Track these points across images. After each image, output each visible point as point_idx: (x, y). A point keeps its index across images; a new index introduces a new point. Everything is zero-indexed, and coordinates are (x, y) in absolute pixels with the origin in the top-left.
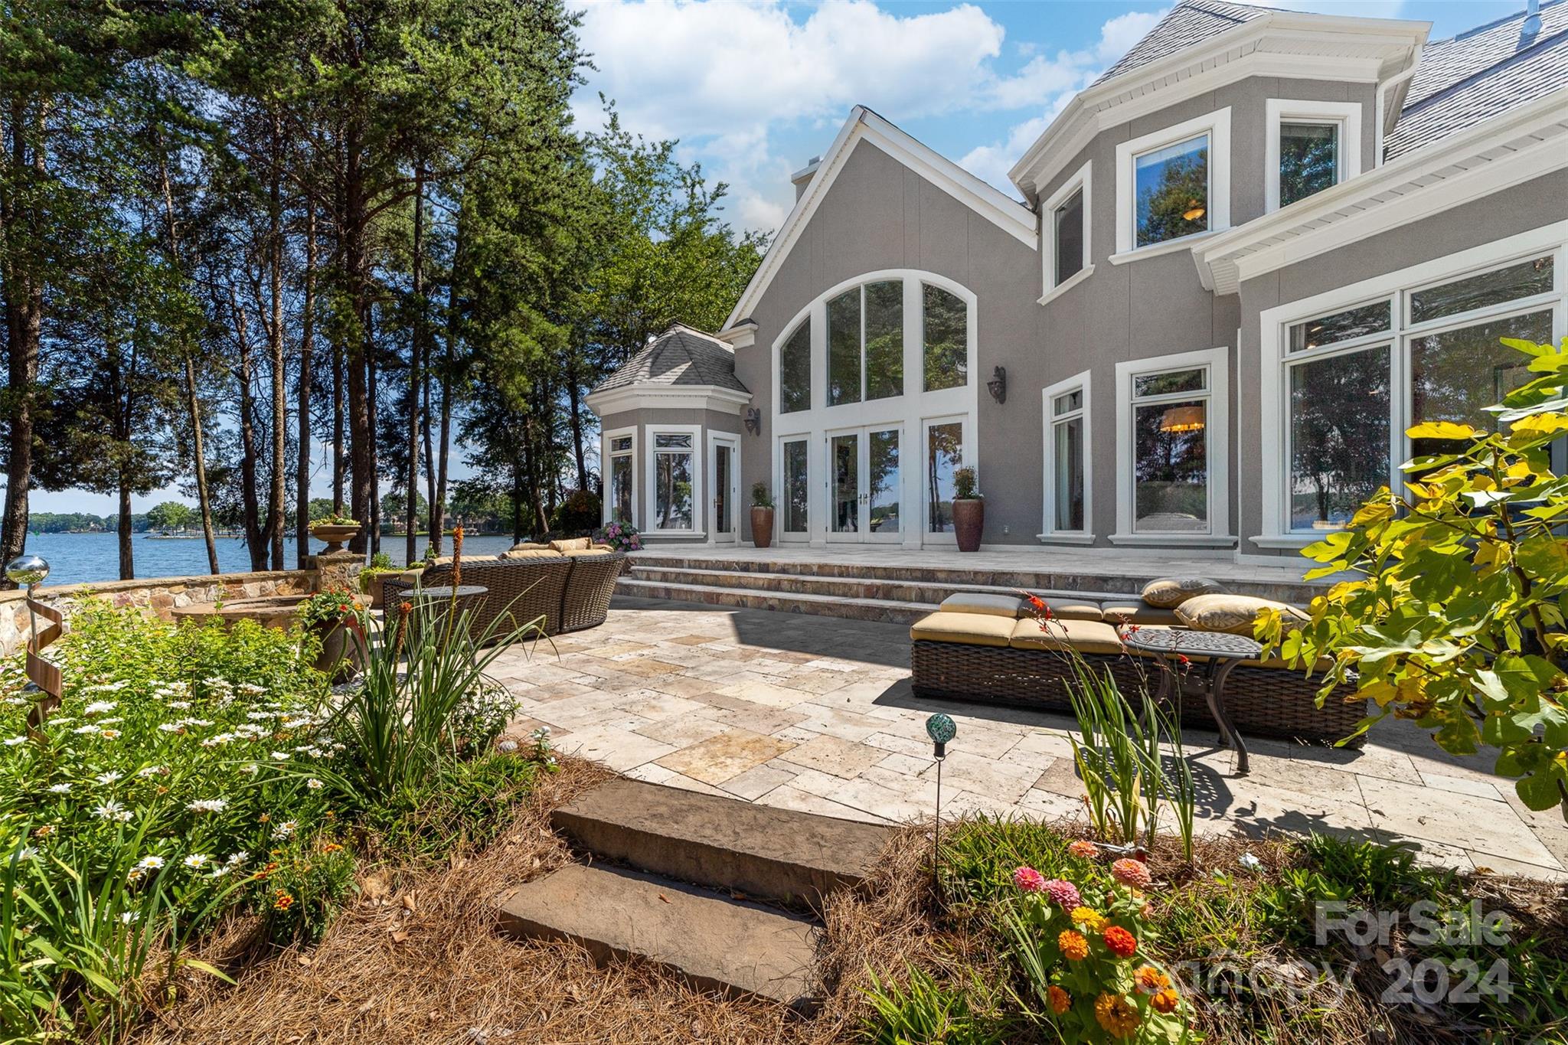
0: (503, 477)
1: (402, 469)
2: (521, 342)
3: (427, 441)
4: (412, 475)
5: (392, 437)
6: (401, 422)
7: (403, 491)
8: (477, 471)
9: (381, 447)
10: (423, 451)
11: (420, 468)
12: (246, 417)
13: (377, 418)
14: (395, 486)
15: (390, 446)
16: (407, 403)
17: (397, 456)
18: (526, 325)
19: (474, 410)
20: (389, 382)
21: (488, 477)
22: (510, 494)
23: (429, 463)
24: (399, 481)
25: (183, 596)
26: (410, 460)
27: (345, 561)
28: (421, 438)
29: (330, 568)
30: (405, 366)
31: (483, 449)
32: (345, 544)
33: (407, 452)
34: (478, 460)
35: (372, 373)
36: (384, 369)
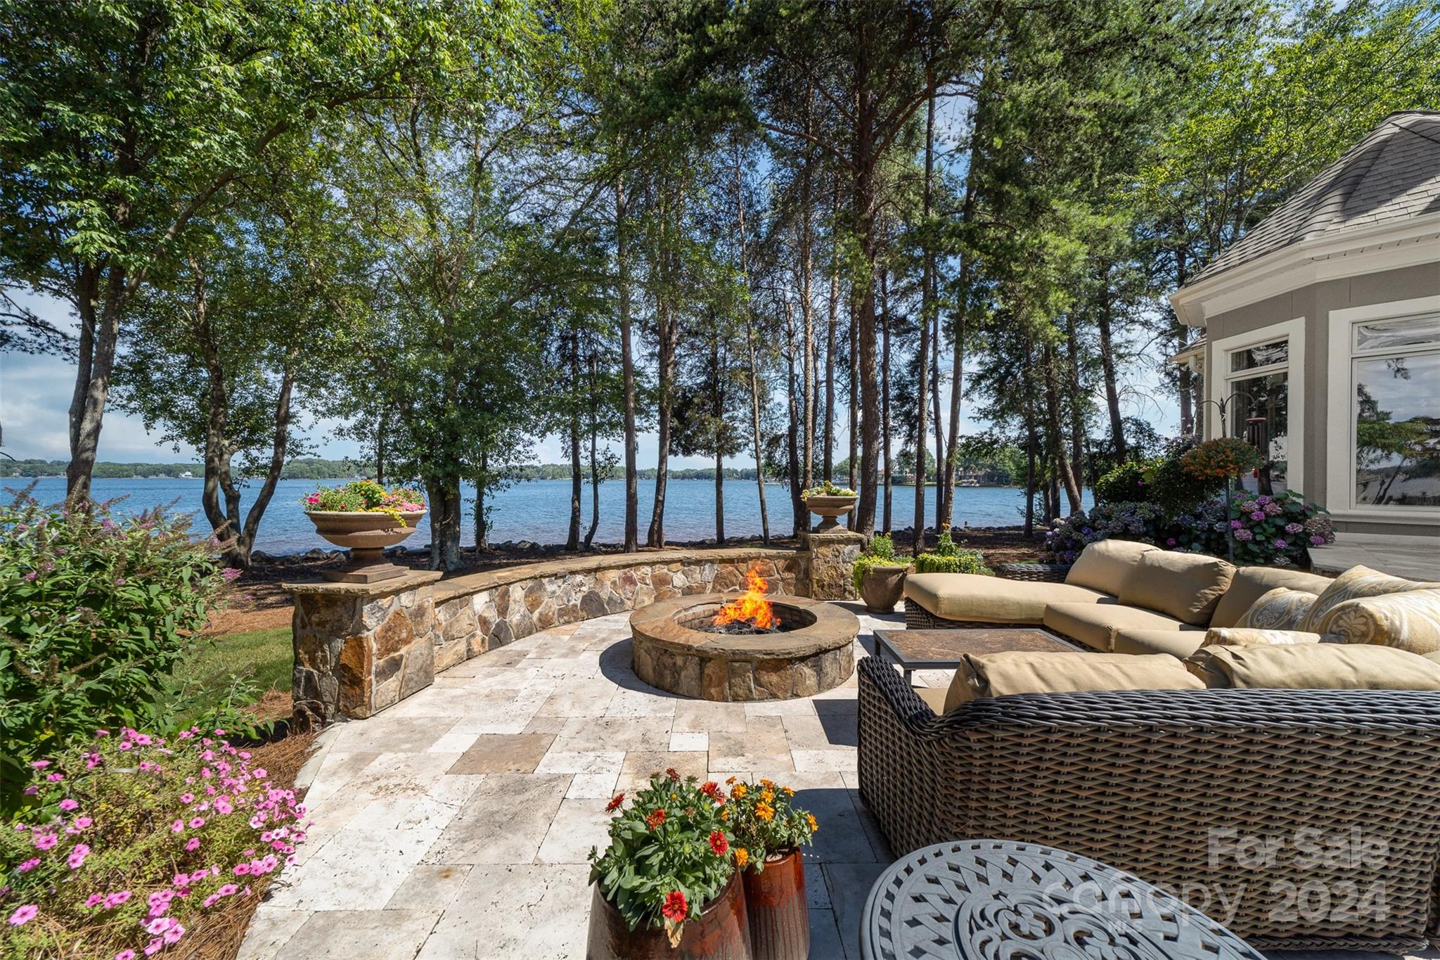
0: (1014, 428)
1: (912, 427)
2: (1057, 247)
3: (936, 397)
4: (922, 430)
5: (903, 398)
6: (912, 383)
7: (913, 448)
8: (986, 425)
9: (894, 408)
10: (932, 408)
11: (929, 425)
12: (791, 392)
13: (890, 380)
14: (906, 443)
15: (902, 406)
16: (917, 364)
17: (908, 414)
18: (1062, 226)
19: (981, 363)
20: (901, 347)
21: (996, 431)
22: (1022, 447)
23: (937, 421)
24: (910, 438)
25: (680, 575)
26: (920, 418)
27: (840, 542)
28: (929, 396)
29: (823, 550)
30: (916, 329)
31: (992, 401)
32: (842, 520)
33: (917, 411)
34: (985, 414)
35: (886, 339)
36: (898, 335)
